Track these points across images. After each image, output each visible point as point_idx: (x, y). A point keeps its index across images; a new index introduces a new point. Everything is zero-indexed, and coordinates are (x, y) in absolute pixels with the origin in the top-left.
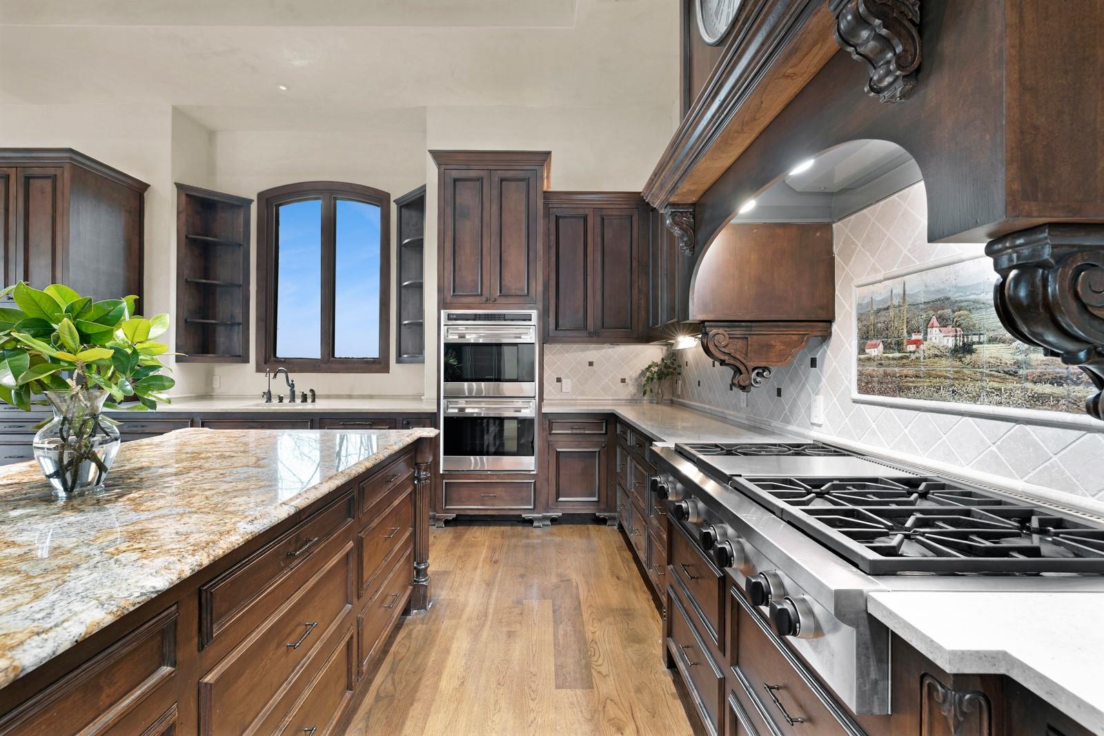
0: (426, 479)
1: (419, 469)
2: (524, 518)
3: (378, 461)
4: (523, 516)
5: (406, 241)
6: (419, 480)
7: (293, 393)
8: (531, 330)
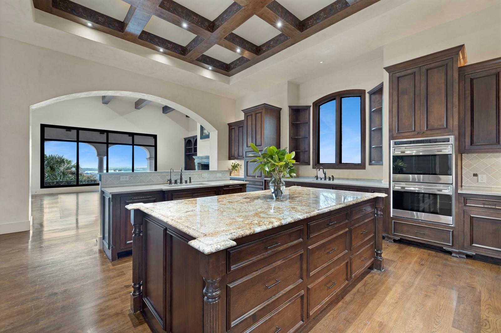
0: (380, 215)
1: (377, 210)
2: (445, 249)
3: (357, 202)
4: (444, 248)
5: (374, 110)
6: (377, 215)
7: (325, 177)
8: (449, 147)
